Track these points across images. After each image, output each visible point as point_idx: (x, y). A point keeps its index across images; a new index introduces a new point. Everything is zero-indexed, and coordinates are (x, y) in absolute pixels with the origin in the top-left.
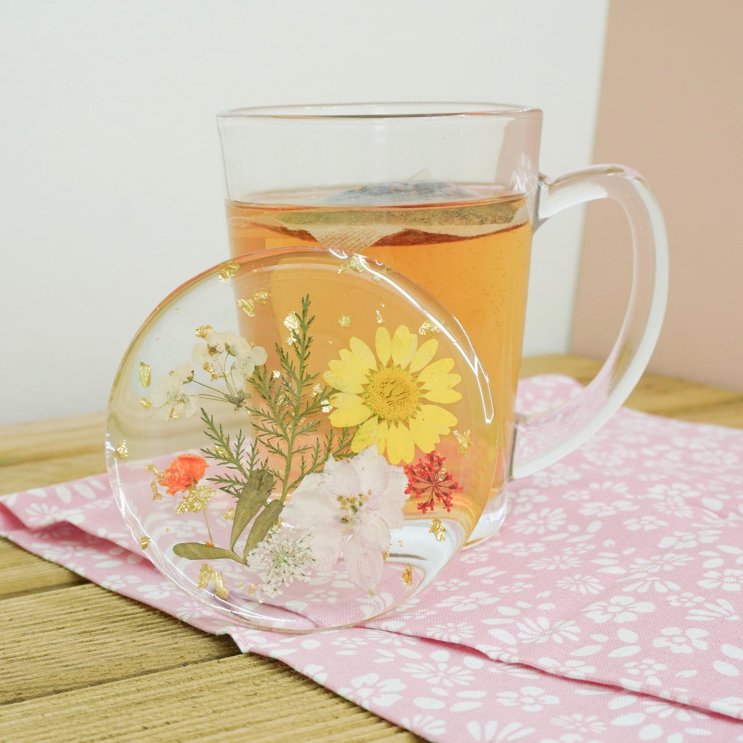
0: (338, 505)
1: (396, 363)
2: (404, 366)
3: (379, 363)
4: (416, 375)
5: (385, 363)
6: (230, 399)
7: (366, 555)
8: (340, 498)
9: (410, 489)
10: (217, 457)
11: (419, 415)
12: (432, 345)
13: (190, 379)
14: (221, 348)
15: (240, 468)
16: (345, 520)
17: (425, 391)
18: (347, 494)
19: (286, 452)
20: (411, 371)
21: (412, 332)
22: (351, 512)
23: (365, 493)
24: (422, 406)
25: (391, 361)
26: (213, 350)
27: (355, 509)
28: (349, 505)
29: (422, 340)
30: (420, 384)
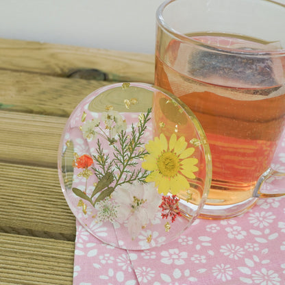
0: (133, 199)
1: (175, 152)
2: (177, 155)
3: (168, 148)
4: (181, 160)
5: (171, 150)
6: (109, 140)
7: (136, 224)
8: (134, 197)
9: (161, 206)
10: (98, 161)
11: (176, 177)
12: (192, 150)
13: (98, 126)
14: (112, 117)
15: (104, 168)
16: (133, 207)
17: (182, 169)
18: (138, 197)
19: (122, 170)
20: (180, 158)
21: (186, 141)
22: (136, 205)
23: (144, 200)
24: (178, 174)
25: (173, 150)
26: (109, 117)
27: (138, 205)
28: (136, 201)
29: (189, 146)
30: (181, 165)
